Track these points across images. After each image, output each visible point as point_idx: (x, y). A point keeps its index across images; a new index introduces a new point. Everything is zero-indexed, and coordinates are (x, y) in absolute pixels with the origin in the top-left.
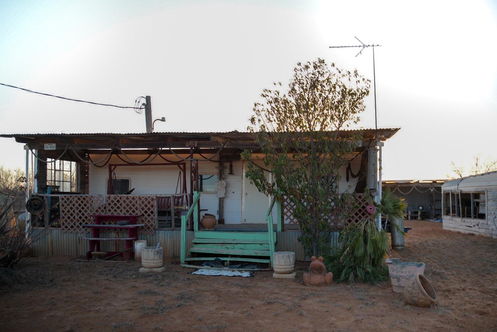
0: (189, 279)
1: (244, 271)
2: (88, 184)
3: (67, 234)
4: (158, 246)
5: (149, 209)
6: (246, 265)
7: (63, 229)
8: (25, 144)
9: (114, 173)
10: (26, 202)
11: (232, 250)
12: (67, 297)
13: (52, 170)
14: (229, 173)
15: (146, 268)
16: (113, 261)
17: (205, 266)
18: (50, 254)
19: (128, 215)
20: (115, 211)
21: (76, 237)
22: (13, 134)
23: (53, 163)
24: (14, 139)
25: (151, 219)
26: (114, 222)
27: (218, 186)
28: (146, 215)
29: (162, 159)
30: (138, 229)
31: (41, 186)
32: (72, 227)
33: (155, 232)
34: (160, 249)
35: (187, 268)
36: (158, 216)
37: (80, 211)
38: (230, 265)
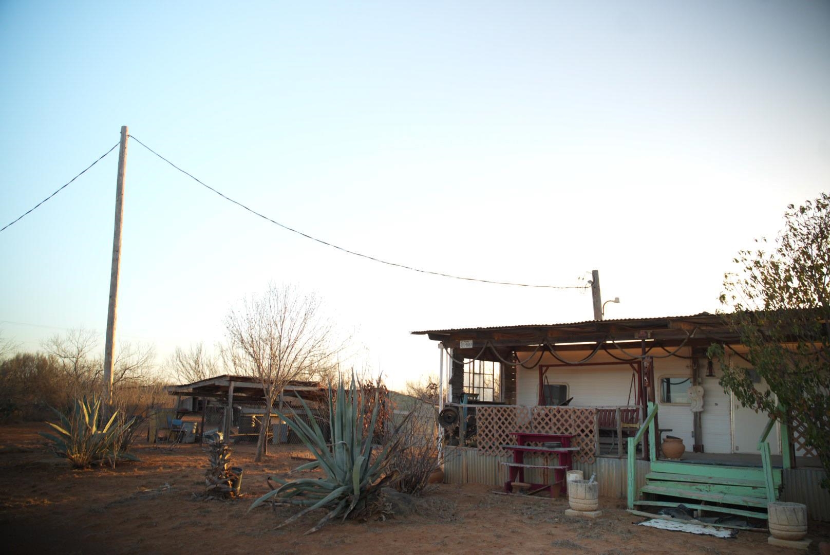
0: (629, 532)
1: (724, 528)
2: (515, 391)
3: (485, 457)
4: (591, 480)
5: (587, 427)
6: (729, 519)
7: (480, 450)
8: (439, 342)
9: (546, 377)
10: (440, 412)
11: (707, 493)
12: (462, 538)
13: (470, 373)
14: (708, 374)
15: (574, 510)
16: (537, 497)
17: (664, 516)
18: (465, 482)
19: (559, 434)
20: (543, 427)
21: (495, 460)
22: (426, 330)
23: (472, 364)
24: (427, 335)
25: (590, 441)
26: (541, 443)
27: (692, 395)
28: (583, 435)
29: (610, 356)
30: (573, 454)
31: (457, 394)
32: (490, 447)
33: (596, 460)
34: (594, 483)
35: (636, 515)
36: (600, 436)
37: (500, 427)
38: (702, 516)
